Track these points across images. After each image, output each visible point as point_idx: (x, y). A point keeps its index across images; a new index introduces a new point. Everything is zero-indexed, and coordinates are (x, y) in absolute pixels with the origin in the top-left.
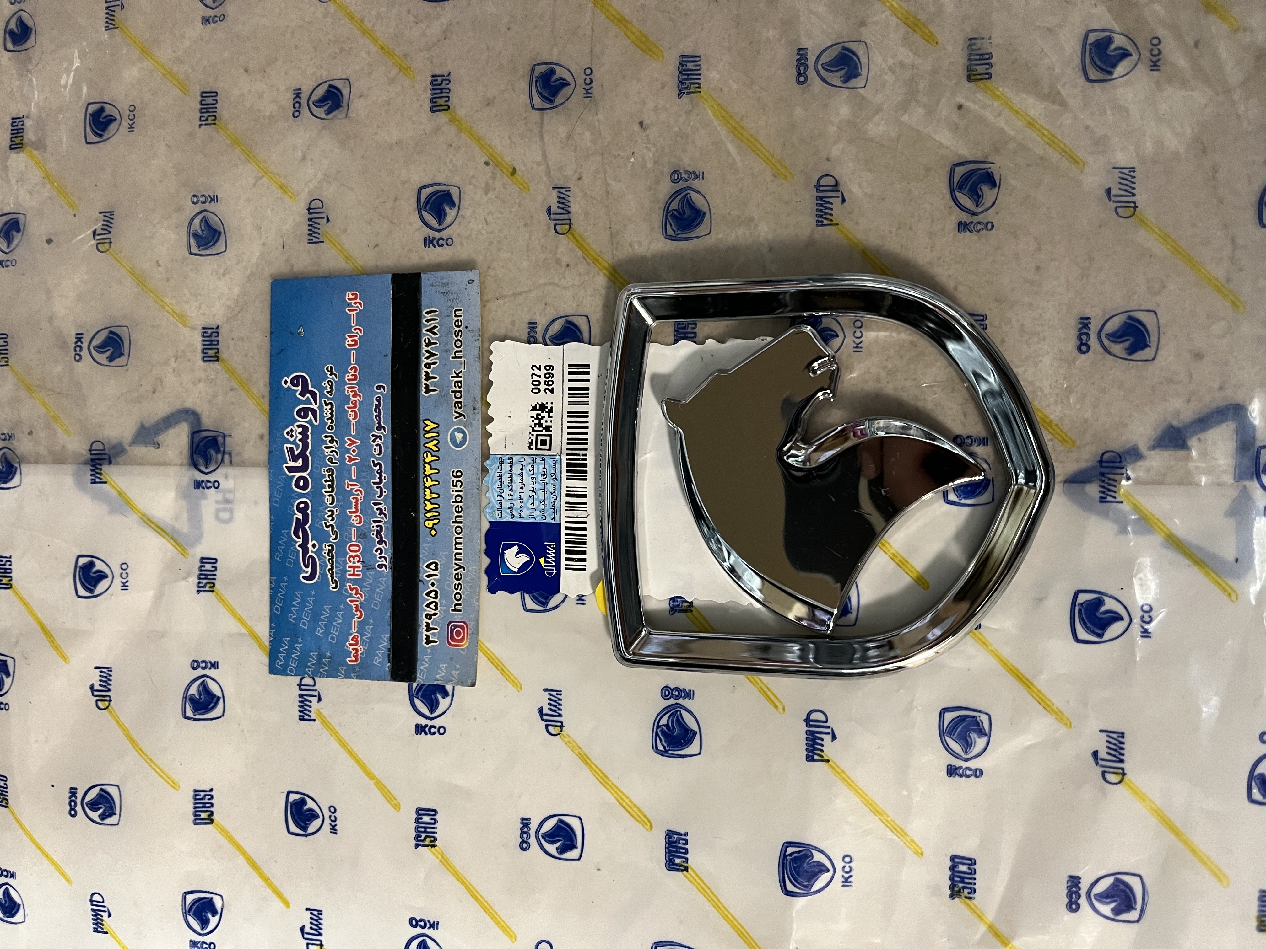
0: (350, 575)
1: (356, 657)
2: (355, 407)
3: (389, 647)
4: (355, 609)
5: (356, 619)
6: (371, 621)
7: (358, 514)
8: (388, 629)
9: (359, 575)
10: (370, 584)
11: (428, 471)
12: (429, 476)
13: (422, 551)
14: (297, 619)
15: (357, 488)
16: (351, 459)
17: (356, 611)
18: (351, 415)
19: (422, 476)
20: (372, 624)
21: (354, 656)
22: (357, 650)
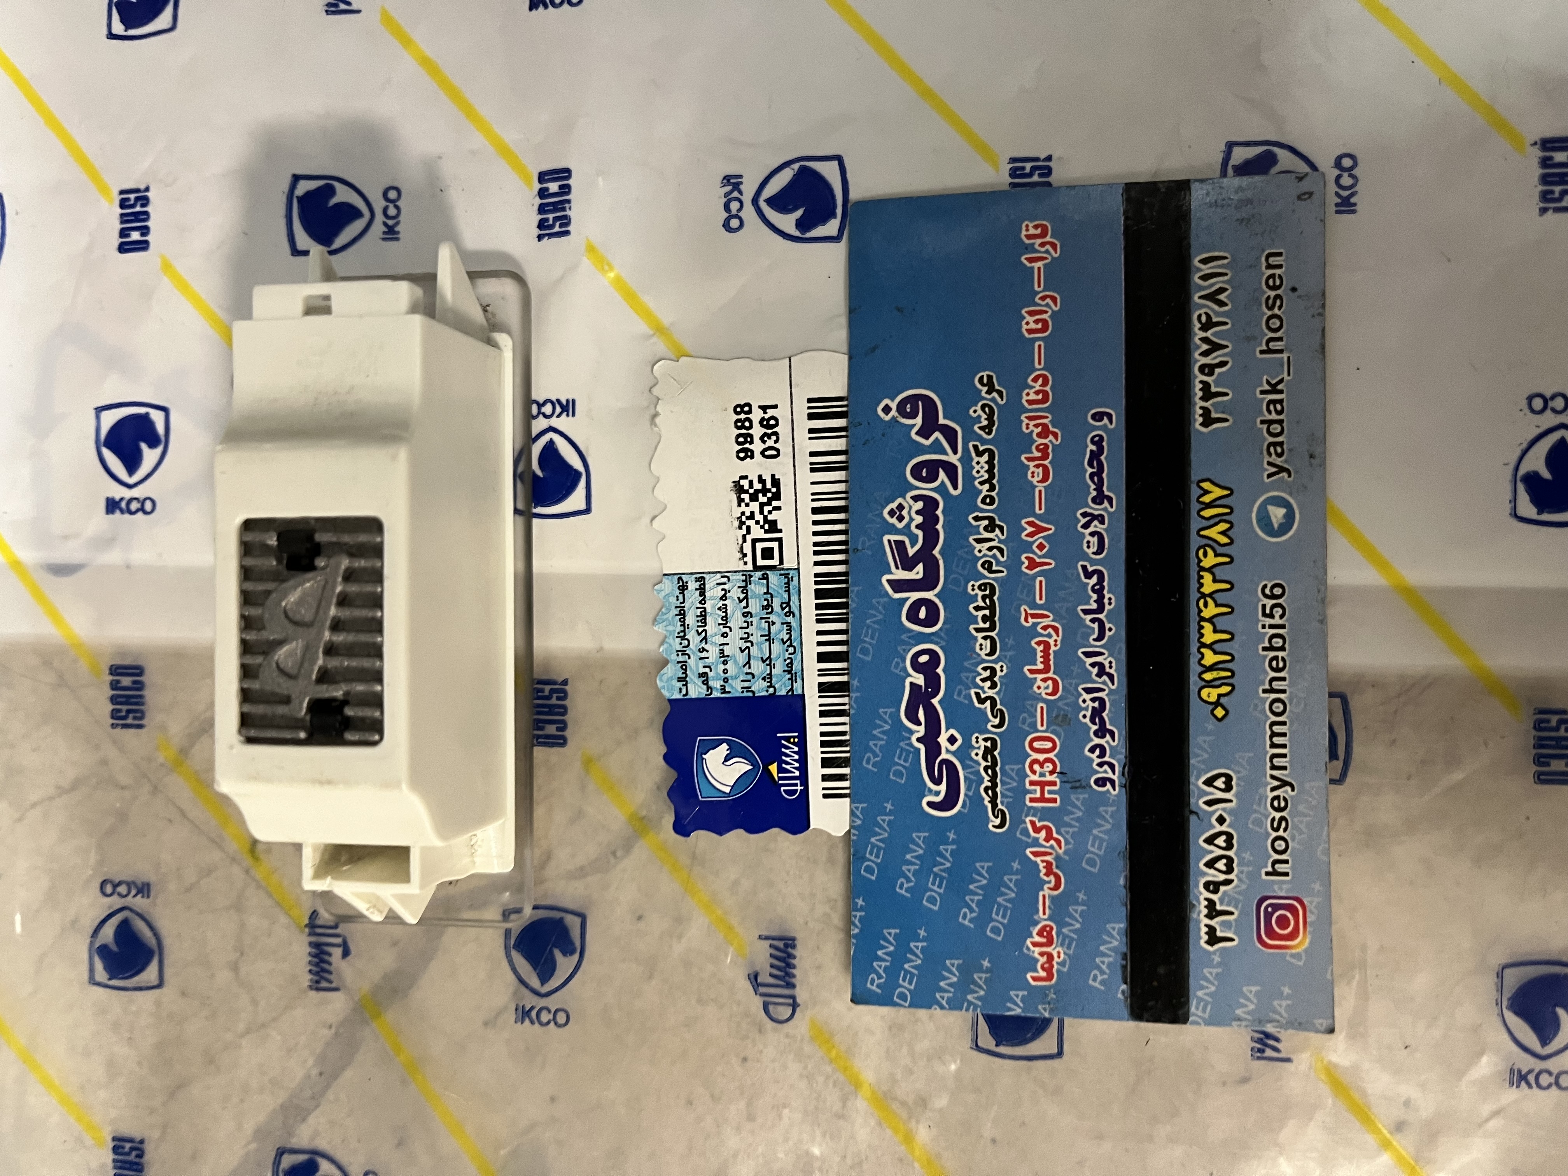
0: (1032, 800)
1: (1049, 971)
2: (1045, 457)
3: (1125, 950)
4: (1044, 871)
5: (1046, 891)
6: (1081, 896)
7: (1050, 675)
8: (1123, 912)
9: (1055, 801)
10: (1078, 820)
11: (1209, 586)
12: (1211, 595)
13: (1193, 749)
14: (918, 891)
15: (1045, 622)
16: (1033, 564)
17: (1047, 875)
18: (1034, 475)
19: (1194, 595)
20: (1083, 903)
21: (1043, 968)
22: (1050, 957)
